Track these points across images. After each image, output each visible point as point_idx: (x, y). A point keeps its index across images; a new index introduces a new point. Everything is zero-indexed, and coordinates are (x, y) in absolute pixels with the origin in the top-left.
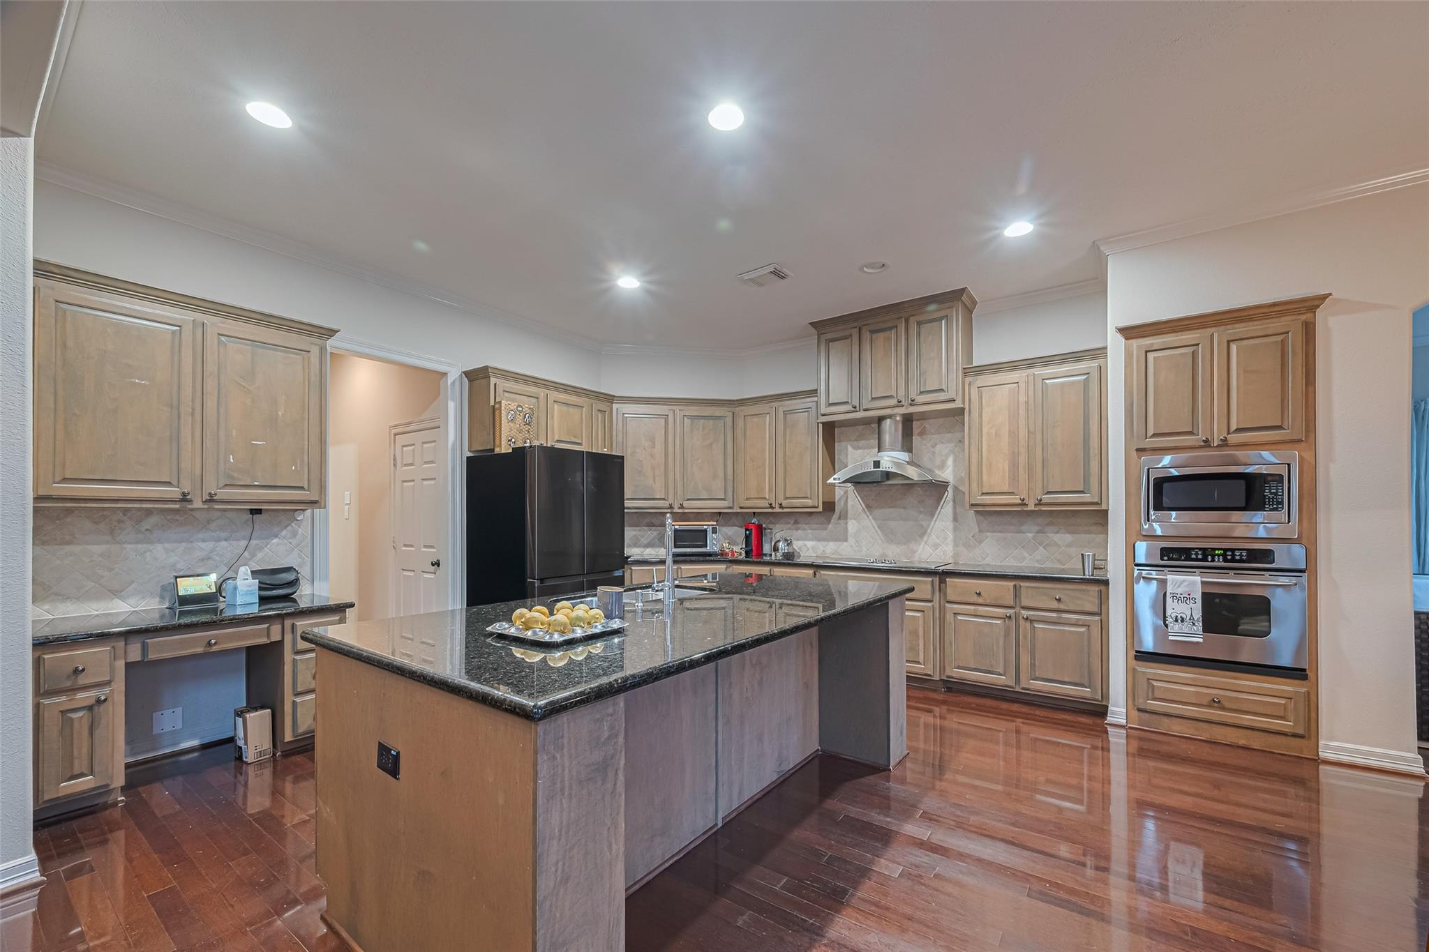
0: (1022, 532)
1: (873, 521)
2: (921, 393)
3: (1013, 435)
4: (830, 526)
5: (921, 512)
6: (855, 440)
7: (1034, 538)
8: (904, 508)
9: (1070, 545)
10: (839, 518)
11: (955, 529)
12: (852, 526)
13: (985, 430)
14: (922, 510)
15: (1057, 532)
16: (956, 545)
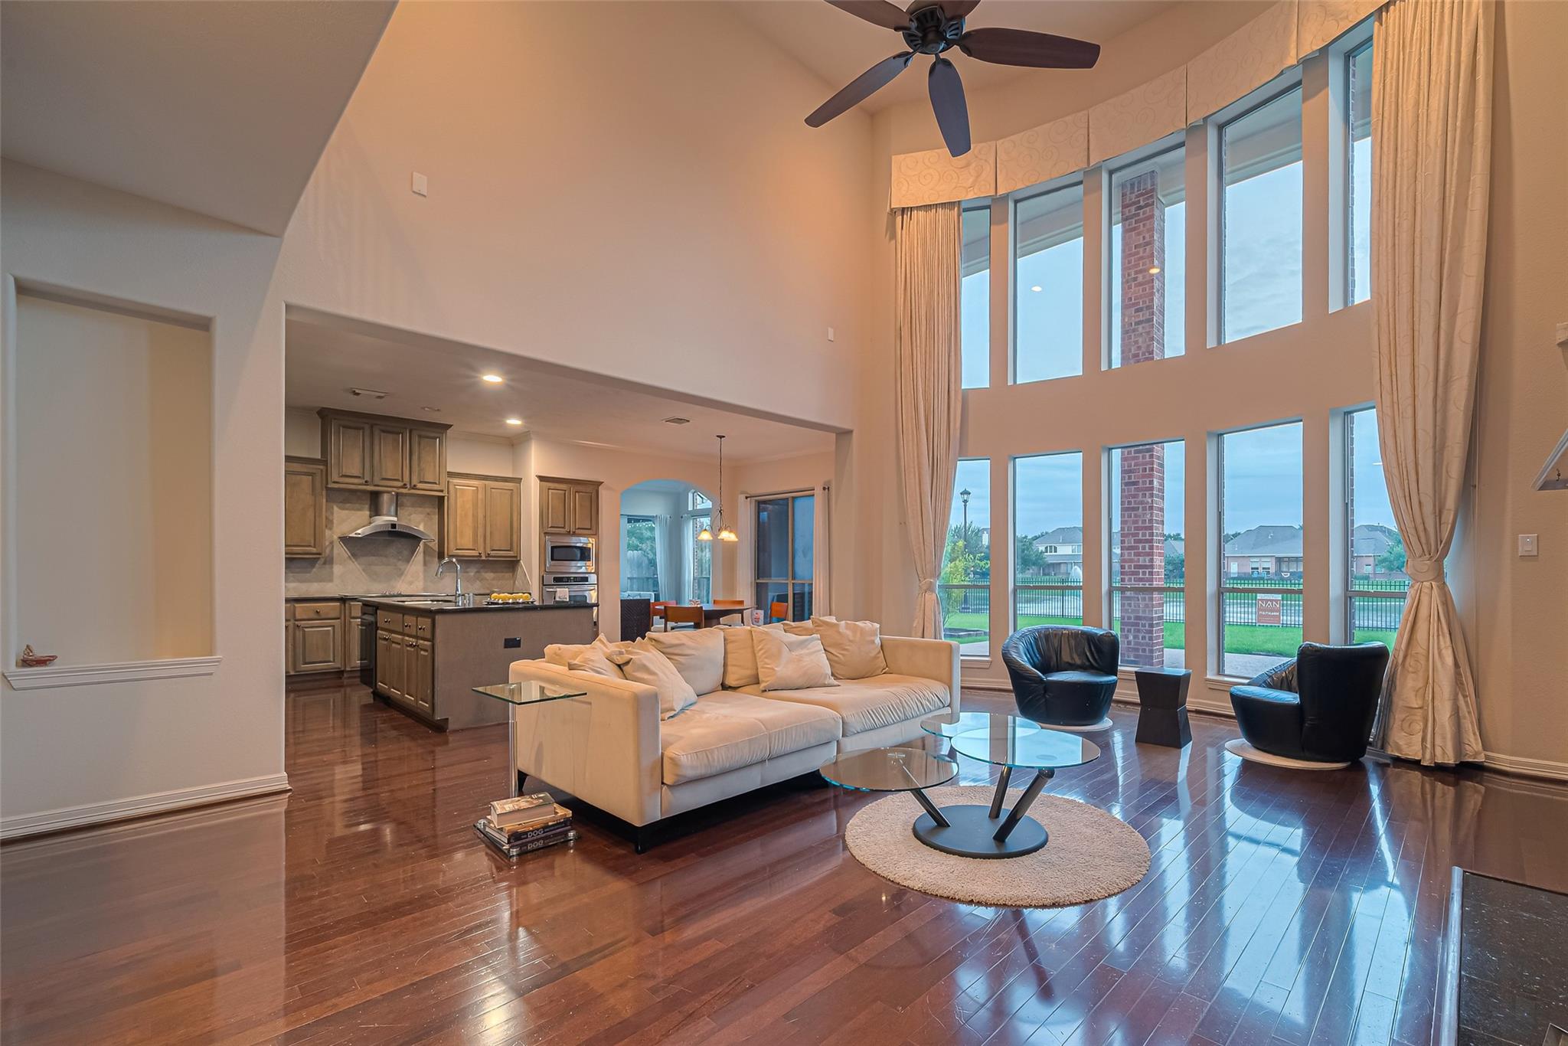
0: (467, 572)
1: (358, 566)
2: (421, 482)
3: (475, 517)
4: (314, 570)
5: (400, 560)
6: (341, 502)
7: (474, 576)
8: (386, 556)
9: (493, 579)
10: (325, 563)
11: (425, 571)
12: (337, 569)
13: (459, 512)
14: (400, 557)
15: (486, 572)
16: (425, 580)
